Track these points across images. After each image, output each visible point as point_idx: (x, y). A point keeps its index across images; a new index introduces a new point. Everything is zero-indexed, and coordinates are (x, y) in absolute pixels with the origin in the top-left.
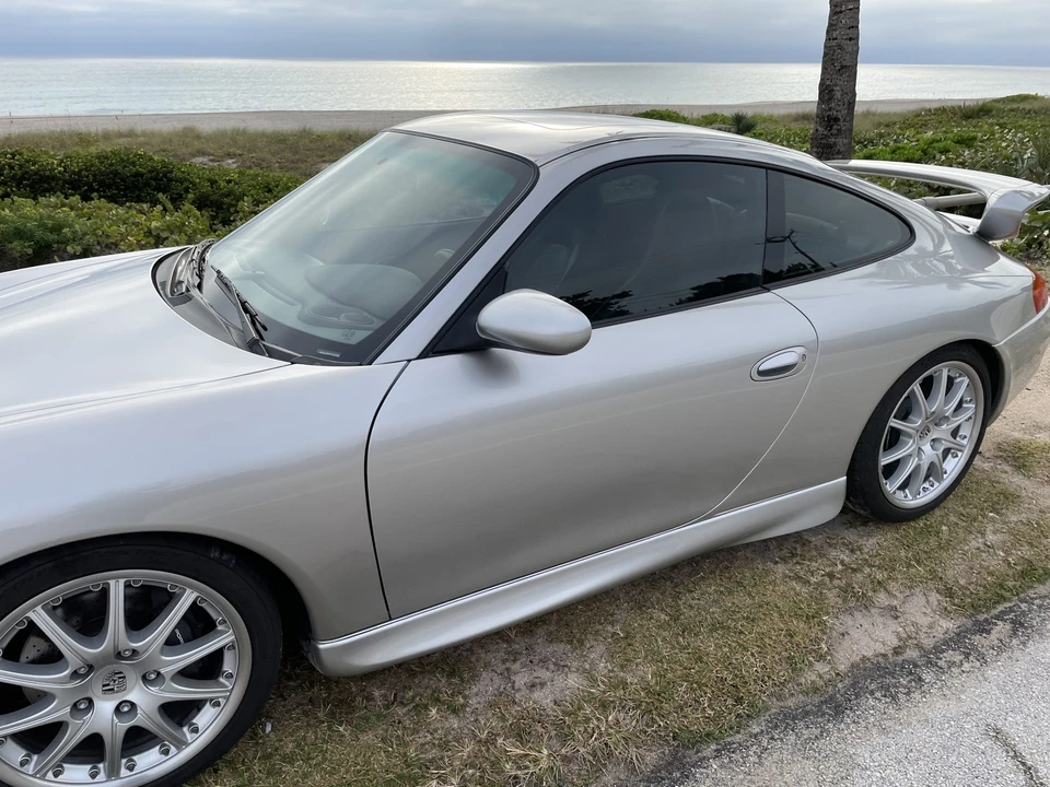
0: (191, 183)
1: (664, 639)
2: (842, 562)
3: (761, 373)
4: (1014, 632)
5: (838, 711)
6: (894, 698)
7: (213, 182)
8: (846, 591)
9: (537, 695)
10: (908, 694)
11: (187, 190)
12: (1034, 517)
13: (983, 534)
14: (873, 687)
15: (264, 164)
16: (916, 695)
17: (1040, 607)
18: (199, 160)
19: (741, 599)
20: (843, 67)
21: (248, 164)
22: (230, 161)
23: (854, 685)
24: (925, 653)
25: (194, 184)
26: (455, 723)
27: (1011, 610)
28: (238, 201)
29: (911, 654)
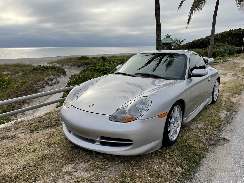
1: (205, 119)
2: (213, 108)
3: (209, 80)
4: (236, 112)
5: (229, 122)
6: (232, 119)
8: (216, 111)
9: (199, 127)
12: (225, 101)
14: (229, 119)
16: (234, 119)
19: (208, 113)
23: (227, 120)
26: (194, 130)
27: (233, 110)
29: (228, 116)
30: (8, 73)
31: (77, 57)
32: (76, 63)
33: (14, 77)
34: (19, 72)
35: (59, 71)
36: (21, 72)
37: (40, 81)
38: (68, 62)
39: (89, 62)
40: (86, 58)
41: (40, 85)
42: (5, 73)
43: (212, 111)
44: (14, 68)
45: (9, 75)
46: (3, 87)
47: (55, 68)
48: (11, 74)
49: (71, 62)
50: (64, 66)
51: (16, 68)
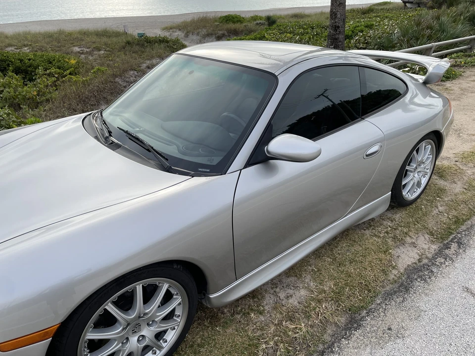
0: (10, 61)
1: (333, 269)
2: (389, 226)
3: (367, 156)
4: (460, 247)
5: (407, 290)
6: (425, 280)
7: (21, 61)
8: (395, 238)
9: (291, 301)
10: (430, 278)
11: (8, 65)
12: (453, 197)
13: (437, 208)
14: (416, 277)
15: (44, 49)
16: (433, 278)
17: (465, 235)
18: (9, 49)
19: (357, 248)
20: (340, 4)
21: (35, 49)
22: (26, 48)
23: (408, 277)
24: (430, 260)
25: (12, 62)
26: (262, 318)
27: (455, 238)
28: (36, 69)
29: (425, 261)
30: (81, 50)
31: (220, 15)
32: (213, 30)
33: (91, 58)
34: (100, 48)
35: (174, 48)
36: (104, 48)
37: (132, 70)
38: (198, 28)
39: (239, 29)
40: (236, 19)
41: (129, 78)
42: (77, 49)
43: (379, 237)
44: (95, 38)
45: (82, 53)
46: (64, 79)
47: (167, 42)
48: (87, 52)
49: (204, 27)
50: (190, 35)
51: (98, 40)
